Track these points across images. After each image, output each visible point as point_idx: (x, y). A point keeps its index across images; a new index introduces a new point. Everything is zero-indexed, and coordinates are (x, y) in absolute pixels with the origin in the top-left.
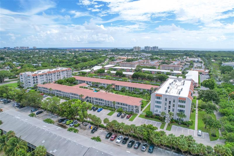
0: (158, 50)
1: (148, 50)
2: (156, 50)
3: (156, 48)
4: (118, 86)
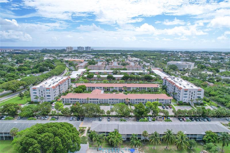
0: (91, 50)
1: (81, 50)
2: (89, 50)
3: (89, 48)
4: (130, 88)
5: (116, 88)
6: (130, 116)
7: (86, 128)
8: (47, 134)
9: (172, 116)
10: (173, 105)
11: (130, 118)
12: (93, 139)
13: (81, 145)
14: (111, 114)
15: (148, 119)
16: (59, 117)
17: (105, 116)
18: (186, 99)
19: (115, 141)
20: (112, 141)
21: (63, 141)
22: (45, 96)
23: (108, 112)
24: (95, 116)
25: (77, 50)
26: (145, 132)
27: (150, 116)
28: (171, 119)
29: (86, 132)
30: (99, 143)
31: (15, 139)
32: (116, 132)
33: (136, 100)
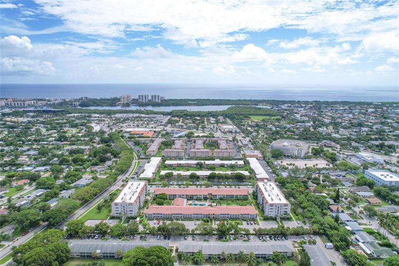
0: (159, 101)
1: (144, 101)
2: (157, 101)
3: (157, 98)
4: (216, 195)
5: (201, 195)
6: (214, 234)
7: (173, 247)
8: (153, 257)
9: (253, 234)
10: (259, 220)
11: (213, 236)
12: (182, 258)
13: (174, 263)
14: (195, 232)
15: (230, 238)
16: (147, 235)
17: (190, 234)
18: (272, 213)
19: (199, 260)
20: (196, 260)
21: (164, 262)
22: (127, 211)
23: (193, 231)
24: (181, 235)
25: (138, 100)
26: (223, 253)
27: (232, 234)
28: (252, 237)
29: (174, 251)
30: (187, 262)
31: (124, 260)
32: (200, 252)
33: (221, 214)
